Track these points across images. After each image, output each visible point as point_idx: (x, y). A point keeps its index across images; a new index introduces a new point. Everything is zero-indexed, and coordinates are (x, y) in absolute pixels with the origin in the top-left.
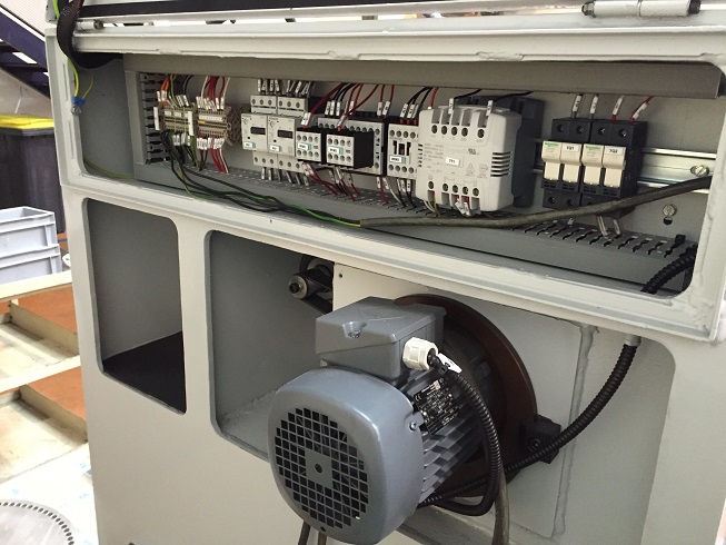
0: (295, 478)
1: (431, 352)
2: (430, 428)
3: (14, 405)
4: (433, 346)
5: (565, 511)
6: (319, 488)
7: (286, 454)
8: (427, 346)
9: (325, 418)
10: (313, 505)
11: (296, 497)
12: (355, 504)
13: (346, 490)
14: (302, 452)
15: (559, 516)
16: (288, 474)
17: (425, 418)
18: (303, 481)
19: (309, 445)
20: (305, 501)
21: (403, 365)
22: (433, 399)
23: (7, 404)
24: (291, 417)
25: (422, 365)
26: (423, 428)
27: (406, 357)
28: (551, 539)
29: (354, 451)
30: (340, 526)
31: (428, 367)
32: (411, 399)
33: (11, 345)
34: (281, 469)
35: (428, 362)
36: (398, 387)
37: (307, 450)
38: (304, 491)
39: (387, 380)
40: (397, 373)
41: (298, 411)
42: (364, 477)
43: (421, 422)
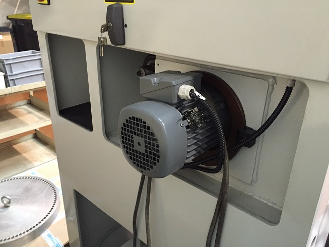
0: (130, 149)
1: (192, 91)
2: (192, 128)
3: (34, 139)
4: (193, 88)
5: (257, 171)
6: (140, 153)
7: (126, 139)
8: (190, 88)
9: (141, 120)
10: (137, 161)
11: (131, 158)
12: (155, 159)
13: (150, 153)
14: (132, 138)
15: (255, 174)
16: (127, 148)
17: (189, 123)
18: (133, 150)
19: (135, 133)
20: (134, 159)
21: (179, 97)
22: (194, 115)
23: (31, 139)
24: (127, 121)
25: (187, 97)
26: (187, 127)
27: (180, 93)
28: (250, 184)
29: (153, 134)
30: (149, 170)
31: (190, 98)
32: (182, 114)
33: (30, 113)
34: (124, 146)
35: (190, 96)
36: (177, 108)
37: (134, 136)
38: (134, 155)
39: (171, 104)
40: (175, 101)
41: (130, 118)
42: (158, 146)
43: (187, 124)
